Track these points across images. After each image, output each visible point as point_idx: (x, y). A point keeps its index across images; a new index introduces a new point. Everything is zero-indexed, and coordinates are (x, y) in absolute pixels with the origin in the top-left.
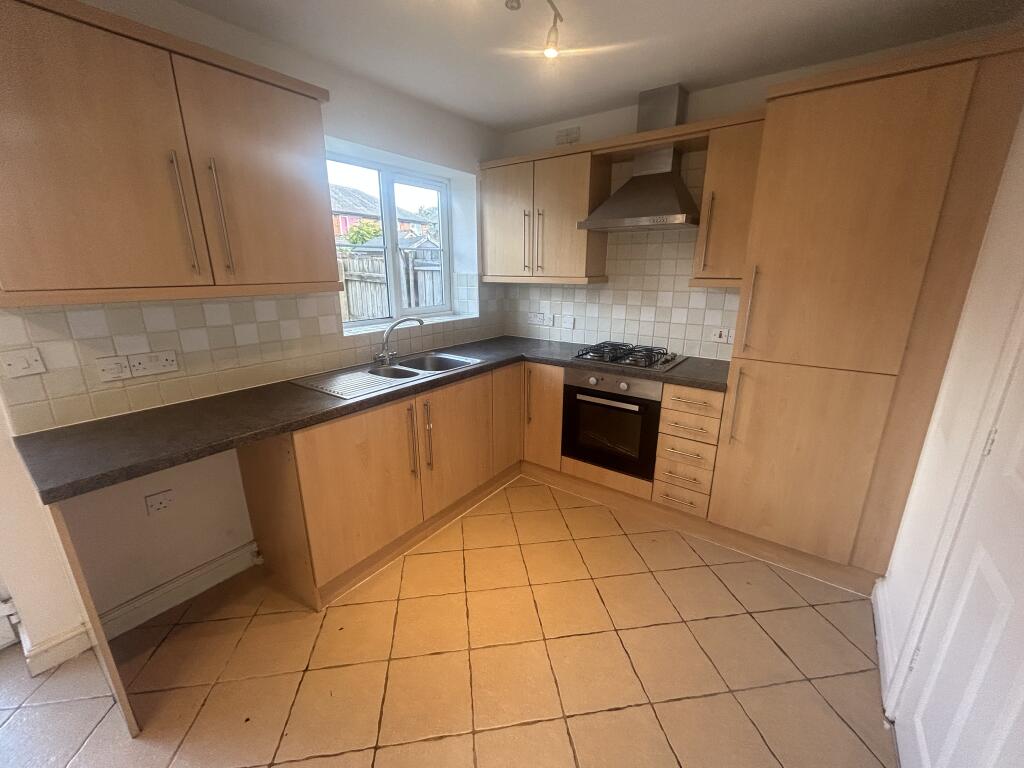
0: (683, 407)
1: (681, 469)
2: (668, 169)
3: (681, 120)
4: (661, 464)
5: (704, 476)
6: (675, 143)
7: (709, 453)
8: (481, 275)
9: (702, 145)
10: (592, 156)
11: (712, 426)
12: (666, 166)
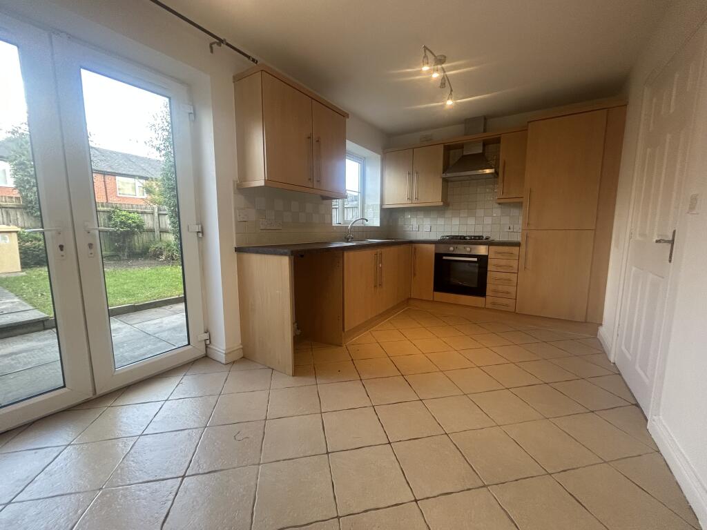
0: (499, 256)
1: (500, 288)
2: (481, 151)
3: (485, 131)
4: (489, 287)
5: (512, 290)
6: (484, 140)
7: (514, 277)
8: (382, 204)
9: (497, 141)
10: (444, 146)
11: (514, 264)
12: (478, 150)
